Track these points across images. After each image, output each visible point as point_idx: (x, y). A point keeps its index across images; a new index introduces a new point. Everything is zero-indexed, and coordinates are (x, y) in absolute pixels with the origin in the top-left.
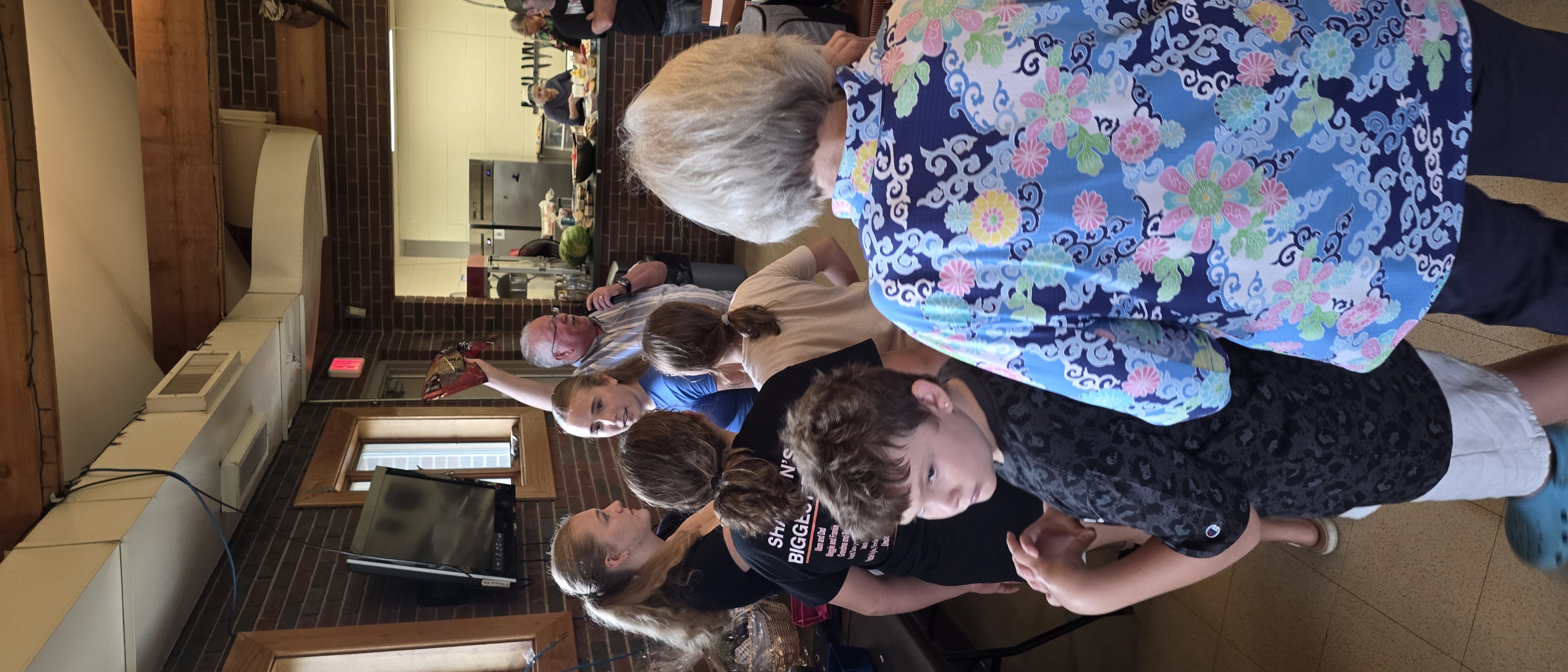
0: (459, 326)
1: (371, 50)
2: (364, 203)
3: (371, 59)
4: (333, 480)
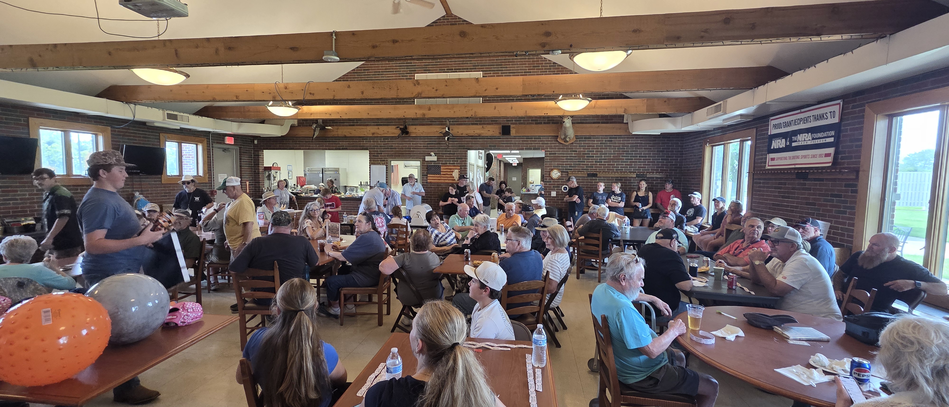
0: (254, 164)
1: (312, 146)
2: (280, 144)
3: (310, 146)
4: (172, 140)
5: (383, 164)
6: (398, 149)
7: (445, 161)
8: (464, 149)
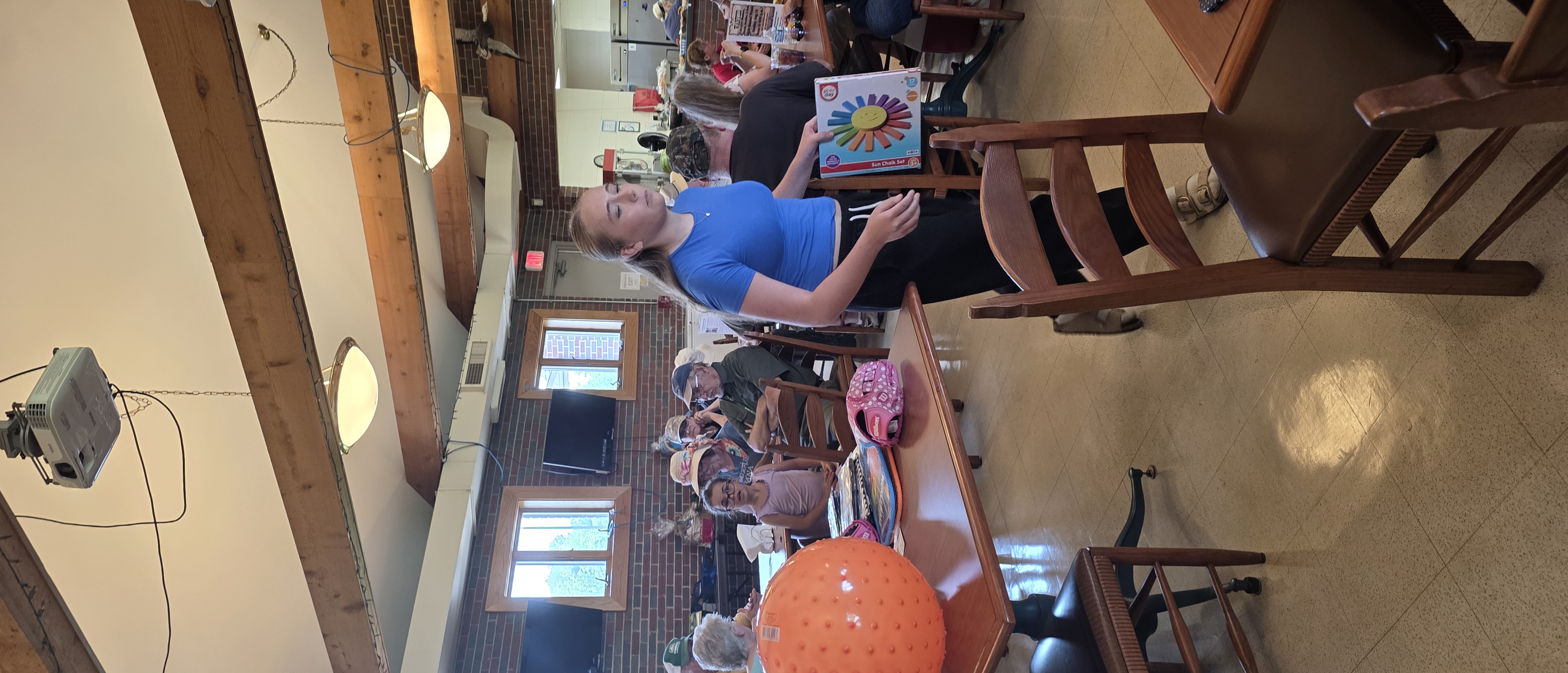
4: (533, 378)
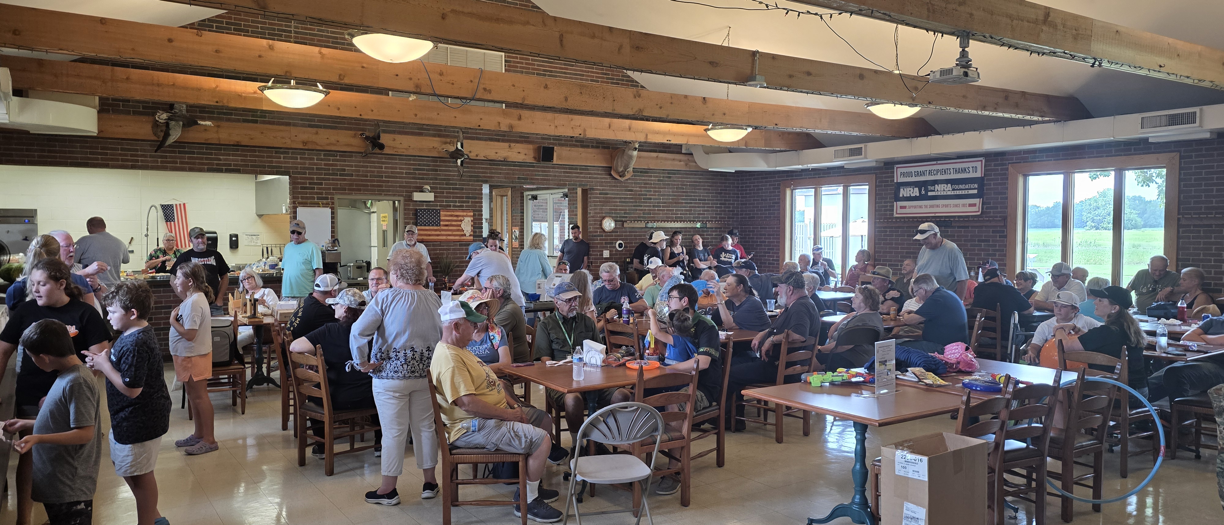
5: (325, 205)
6: (358, 176)
7: (446, 201)
8: (478, 181)
